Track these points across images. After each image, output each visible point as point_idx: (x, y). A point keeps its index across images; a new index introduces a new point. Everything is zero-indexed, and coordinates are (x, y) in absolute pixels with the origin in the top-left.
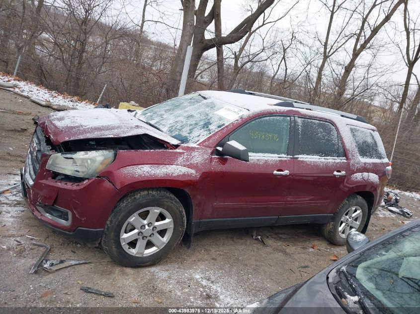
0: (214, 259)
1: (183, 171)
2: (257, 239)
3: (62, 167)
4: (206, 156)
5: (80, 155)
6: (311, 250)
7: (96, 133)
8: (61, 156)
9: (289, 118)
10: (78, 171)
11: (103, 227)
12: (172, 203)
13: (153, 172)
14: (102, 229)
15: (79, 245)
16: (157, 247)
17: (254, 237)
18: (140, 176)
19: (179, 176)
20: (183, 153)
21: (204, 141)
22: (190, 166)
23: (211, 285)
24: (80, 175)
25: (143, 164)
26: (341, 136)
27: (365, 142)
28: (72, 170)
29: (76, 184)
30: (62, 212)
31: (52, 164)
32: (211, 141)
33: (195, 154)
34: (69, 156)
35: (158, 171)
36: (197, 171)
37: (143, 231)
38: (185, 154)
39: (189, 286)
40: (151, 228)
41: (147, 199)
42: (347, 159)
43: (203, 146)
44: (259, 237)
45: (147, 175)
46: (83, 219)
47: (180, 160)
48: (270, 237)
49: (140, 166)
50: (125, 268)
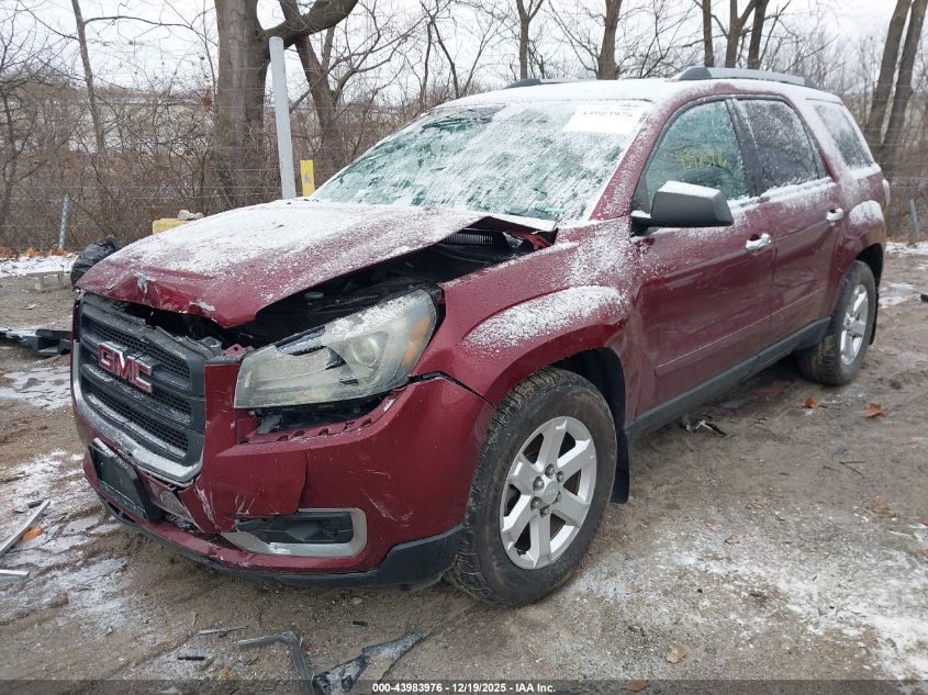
0: (673, 506)
1: (596, 297)
2: (702, 430)
3: (293, 385)
4: (624, 244)
5: (340, 330)
6: (810, 412)
7: (344, 254)
8: (279, 355)
9: (723, 104)
10: (355, 382)
11: (459, 520)
12: (588, 394)
13: (542, 321)
14: (461, 527)
15: (357, 601)
16: (573, 523)
17: (688, 427)
18: (521, 340)
19: (594, 313)
20: (574, 249)
21: (602, 204)
22: (602, 281)
23: (733, 567)
24: (365, 390)
25: (511, 306)
26: (809, 129)
27: (842, 133)
28: (329, 386)
29: (359, 421)
30: (318, 522)
31: (253, 389)
32: (617, 199)
33: (600, 242)
34: (301, 345)
35: (551, 316)
36: (619, 289)
37: (539, 493)
38: (579, 249)
39: (700, 591)
40: (554, 477)
41: (541, 403)
42: (835, 179)
43: (606, 217)
44: (703, 423)
45: (534, 332)
46: (405, 518)
47: (577, 268)
48: (738, 411)
49: (508, 313)
50: (521, 612)
